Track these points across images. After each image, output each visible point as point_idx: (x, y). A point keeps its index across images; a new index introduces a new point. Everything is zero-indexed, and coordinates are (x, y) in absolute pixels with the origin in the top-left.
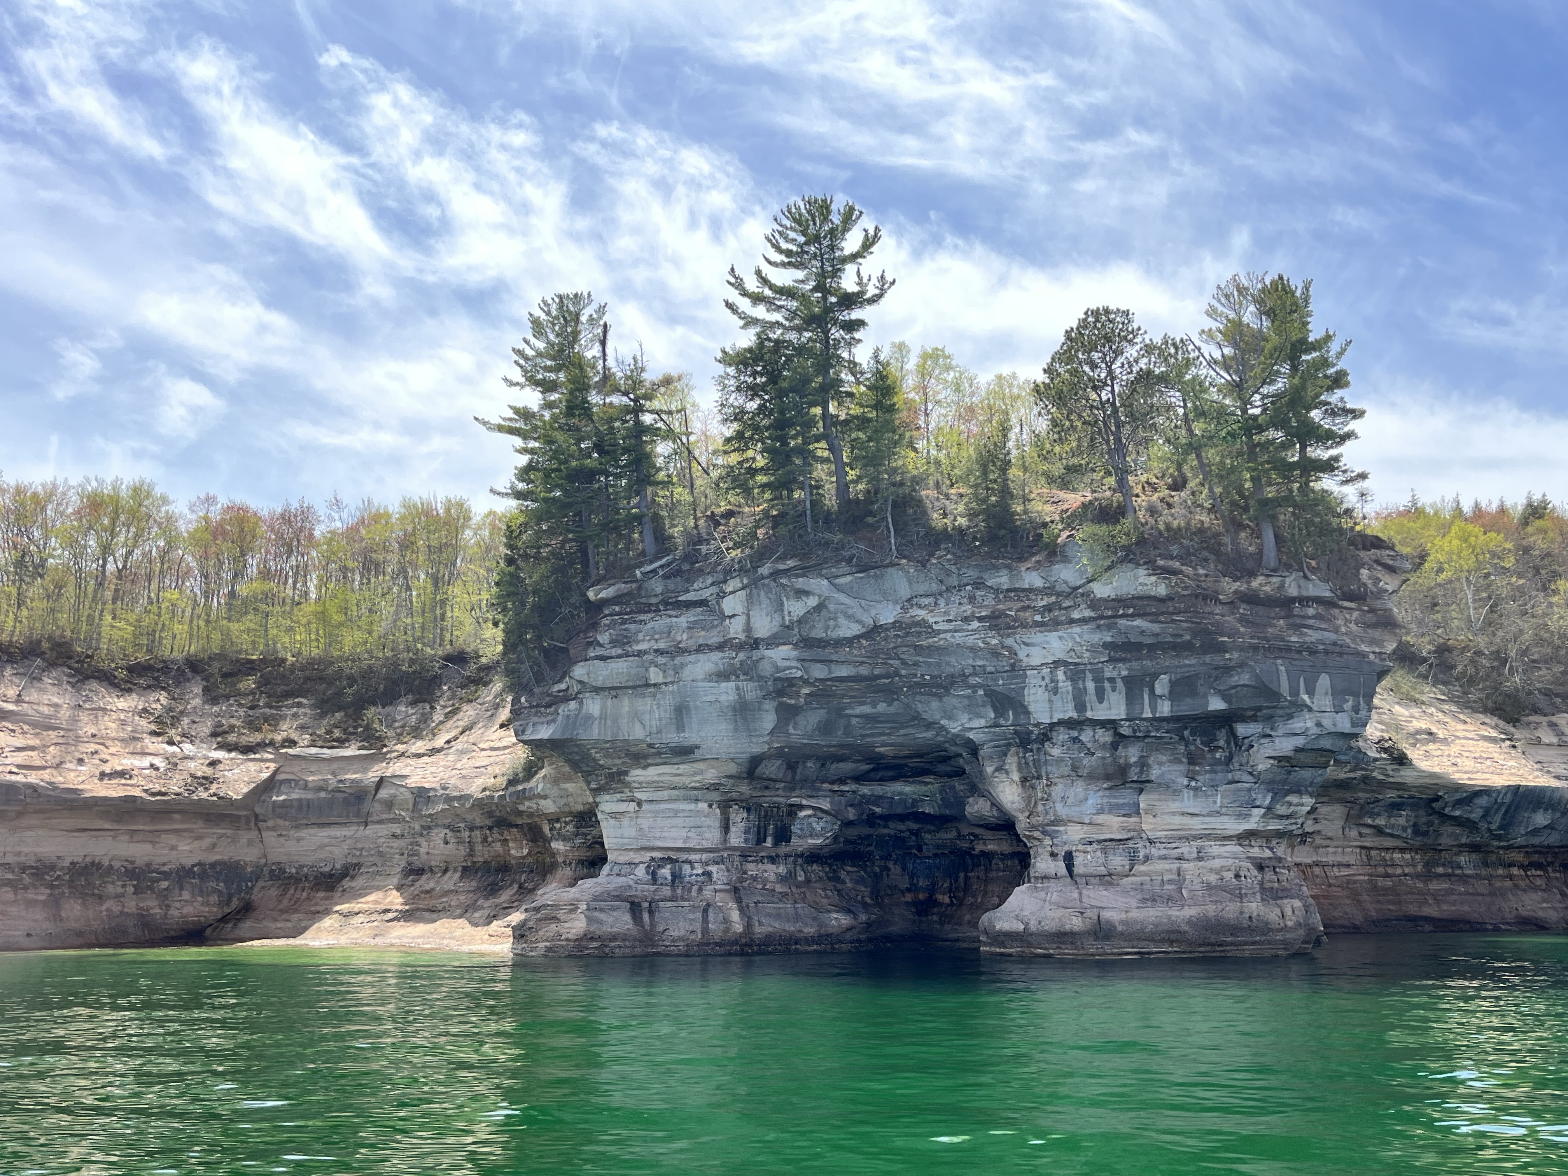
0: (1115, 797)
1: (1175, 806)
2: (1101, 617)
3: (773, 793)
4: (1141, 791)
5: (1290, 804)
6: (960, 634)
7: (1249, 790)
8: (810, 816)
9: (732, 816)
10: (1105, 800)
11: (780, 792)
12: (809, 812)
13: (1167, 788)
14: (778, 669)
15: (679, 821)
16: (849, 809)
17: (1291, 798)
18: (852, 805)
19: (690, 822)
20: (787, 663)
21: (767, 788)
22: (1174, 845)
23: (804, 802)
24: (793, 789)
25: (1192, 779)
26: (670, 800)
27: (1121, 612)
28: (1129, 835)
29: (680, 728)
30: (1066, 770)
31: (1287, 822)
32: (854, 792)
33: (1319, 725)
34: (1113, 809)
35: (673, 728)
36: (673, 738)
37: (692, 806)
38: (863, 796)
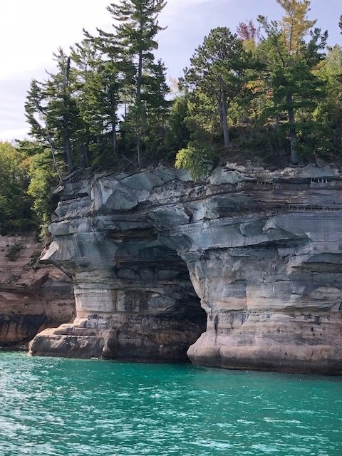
0: (236, 288)
1: (258, 293)
2: (213, 195)
3: (135, 285)
4: (246, 285)
5: (322, 293)
6: (169, 206)
7: (289, 285)
8: (158, 297)
9: (119, 296)
10: (231, 290)
11: (138, 285)
12: (157, 295)
13: (254, 283)
14: (106, 226)
15: (96, 298)
16: (176, 294)
17: (319, 289)
18: (176, 292)
19: (101, 299)
20: (107, 223)
21: (130, 283)
22: (257, 314)
23: (152, 290)
24: (145, 284)
25: (264, 279)
26: (92, 289)
27: (219, 192)
28: (241, 308)
29: (83, 255)
30: (216, 274)
31: (322, 303)
32: (176, 285)
33: (315, 249)
34: (235, 294)
35: (80, 255)
36: (81, 259)
37: (101, 291)
38: (182, 287)
